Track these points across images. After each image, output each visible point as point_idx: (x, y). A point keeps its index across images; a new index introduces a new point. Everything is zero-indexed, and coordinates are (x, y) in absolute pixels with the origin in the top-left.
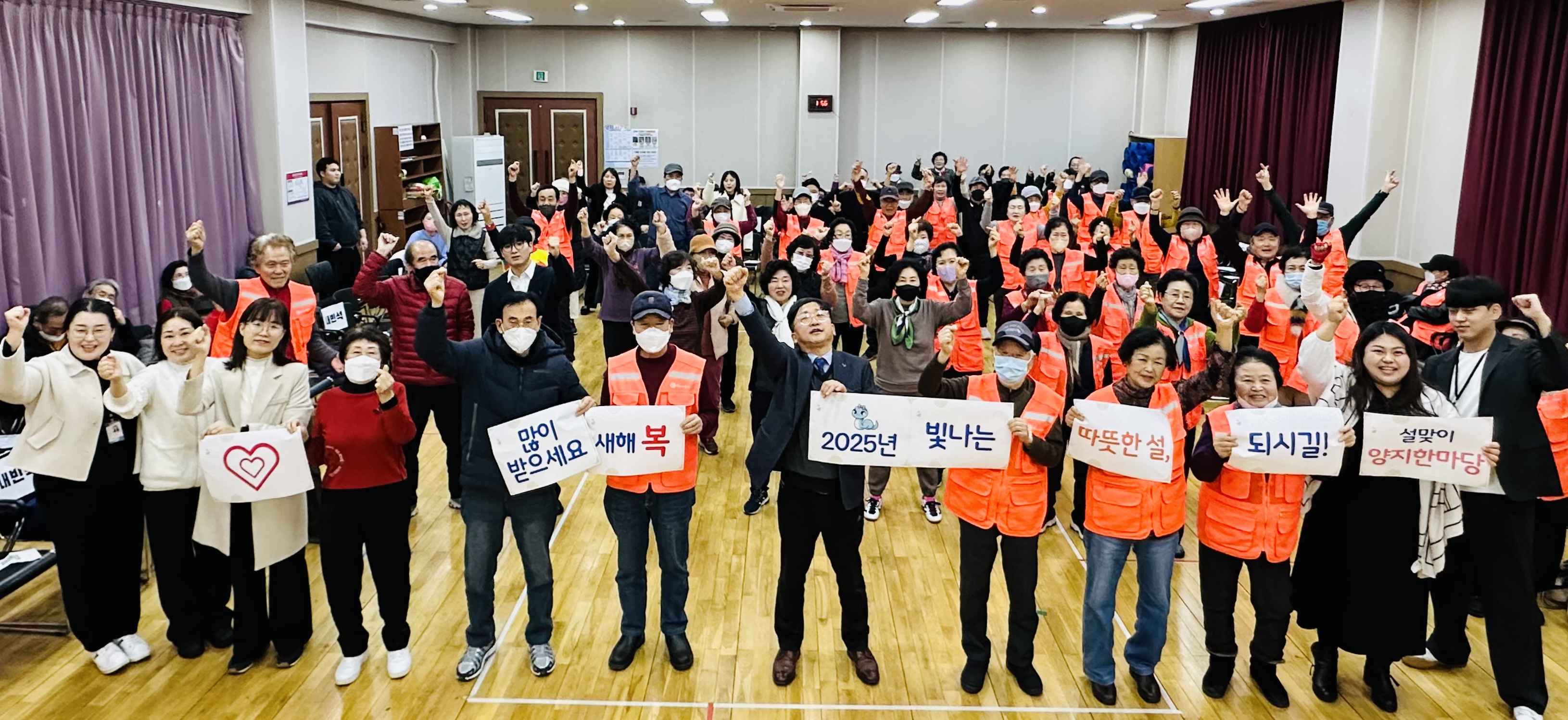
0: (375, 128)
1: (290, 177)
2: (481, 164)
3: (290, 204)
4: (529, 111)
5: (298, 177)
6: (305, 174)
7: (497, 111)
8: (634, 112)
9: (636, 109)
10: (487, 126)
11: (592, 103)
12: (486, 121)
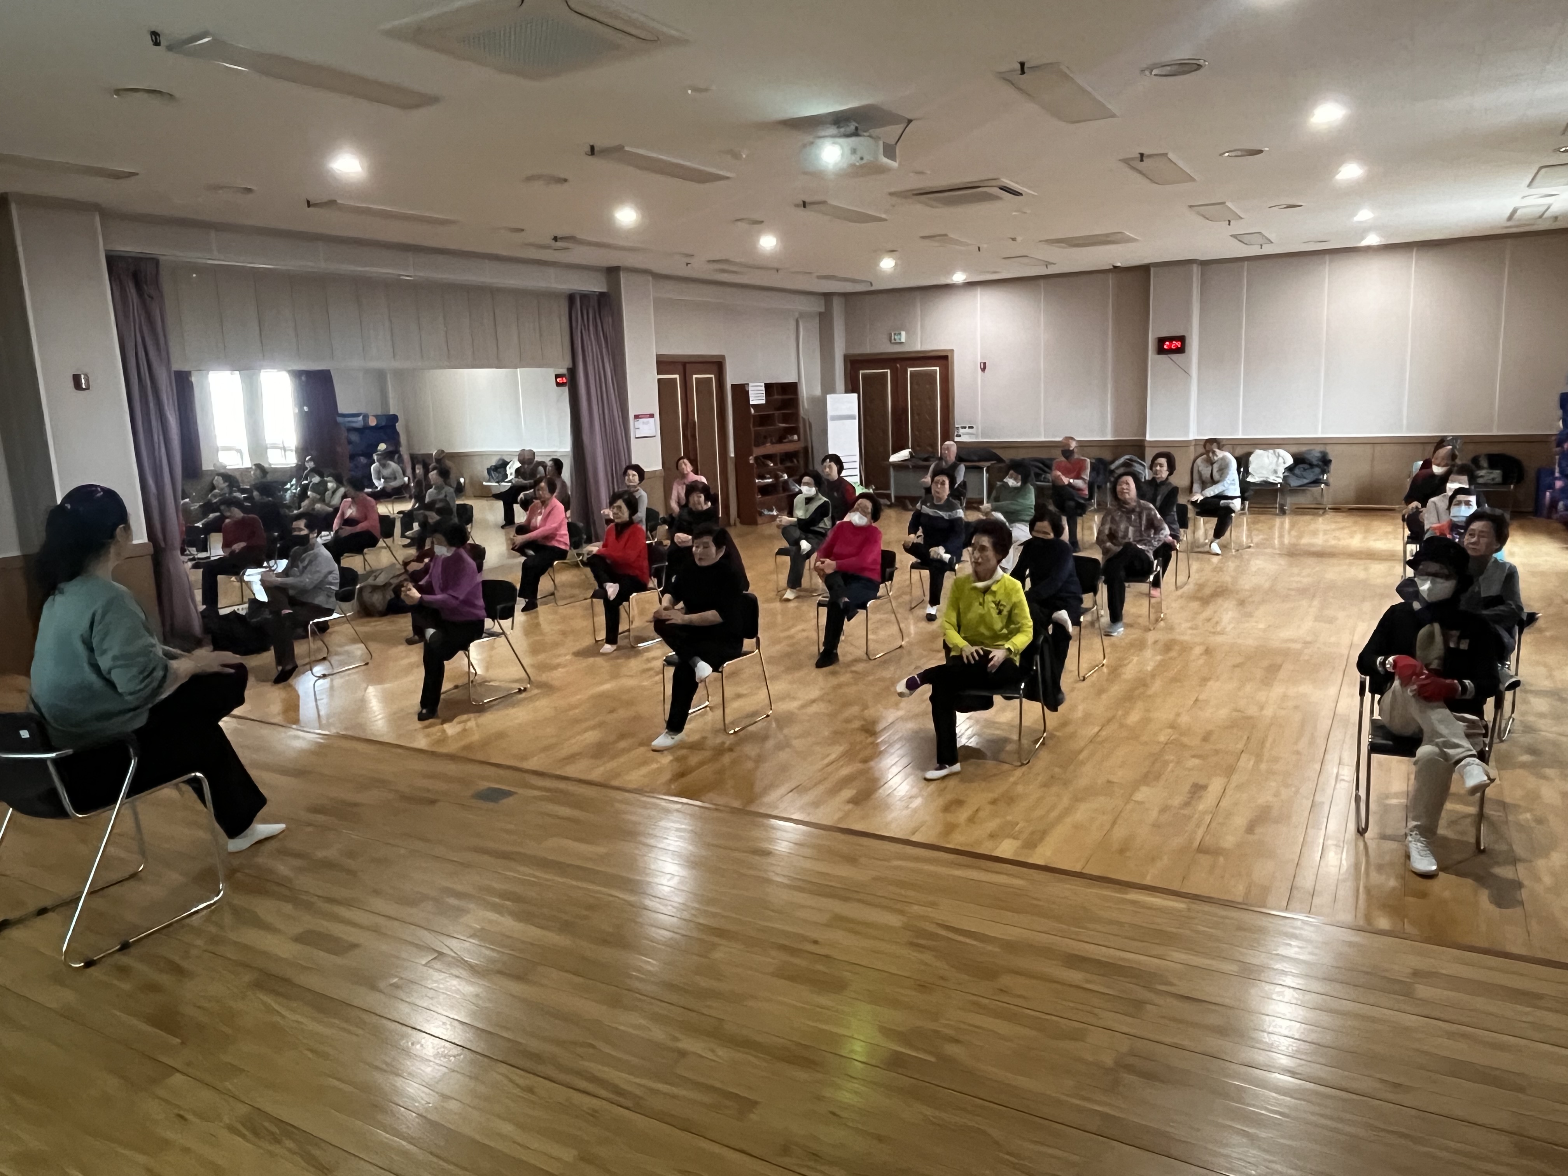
0: (732, 385)
1: (637, 417)
2: (833, 418)
3: (637, 438)
4: (888, 371)
5: (646, 417)
6: (652, 416)
7: (861, 372)
8: (984, 367)
9: (985, 364)
10: (852, 387)
11: (943, 359)
12: (853, 383)
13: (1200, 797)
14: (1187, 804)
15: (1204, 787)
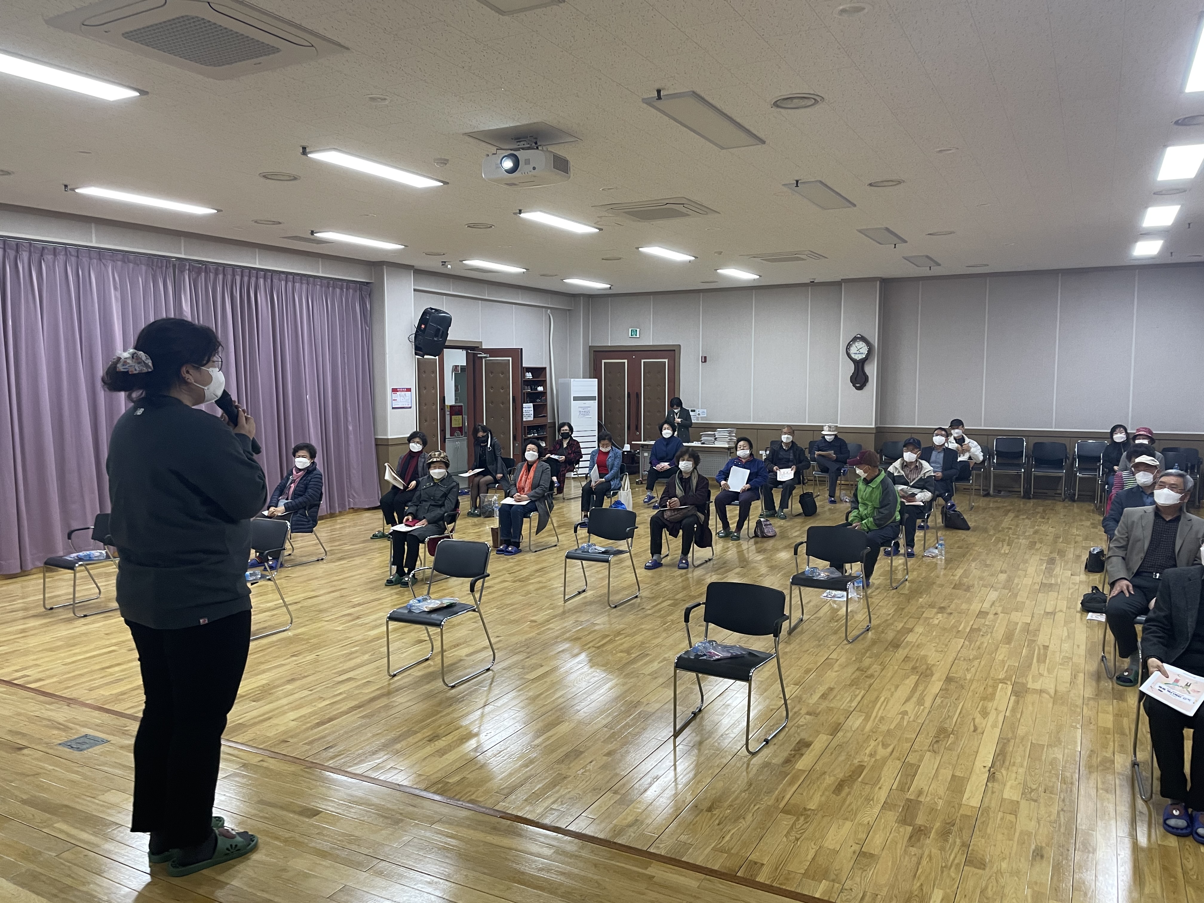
1: (395, 390)
2: (576, 399)
3: (393, 408)
4: (626, 361)
5: (403, 391)
6: (409, 390)
7: (603, 361)
8: (705, 360)
9: (705, 357)
10: (594, 373)
11: (672, 353)
12: (595, 370)
13: (802, 755)
14: (788, 761)
15: (808, 745)
